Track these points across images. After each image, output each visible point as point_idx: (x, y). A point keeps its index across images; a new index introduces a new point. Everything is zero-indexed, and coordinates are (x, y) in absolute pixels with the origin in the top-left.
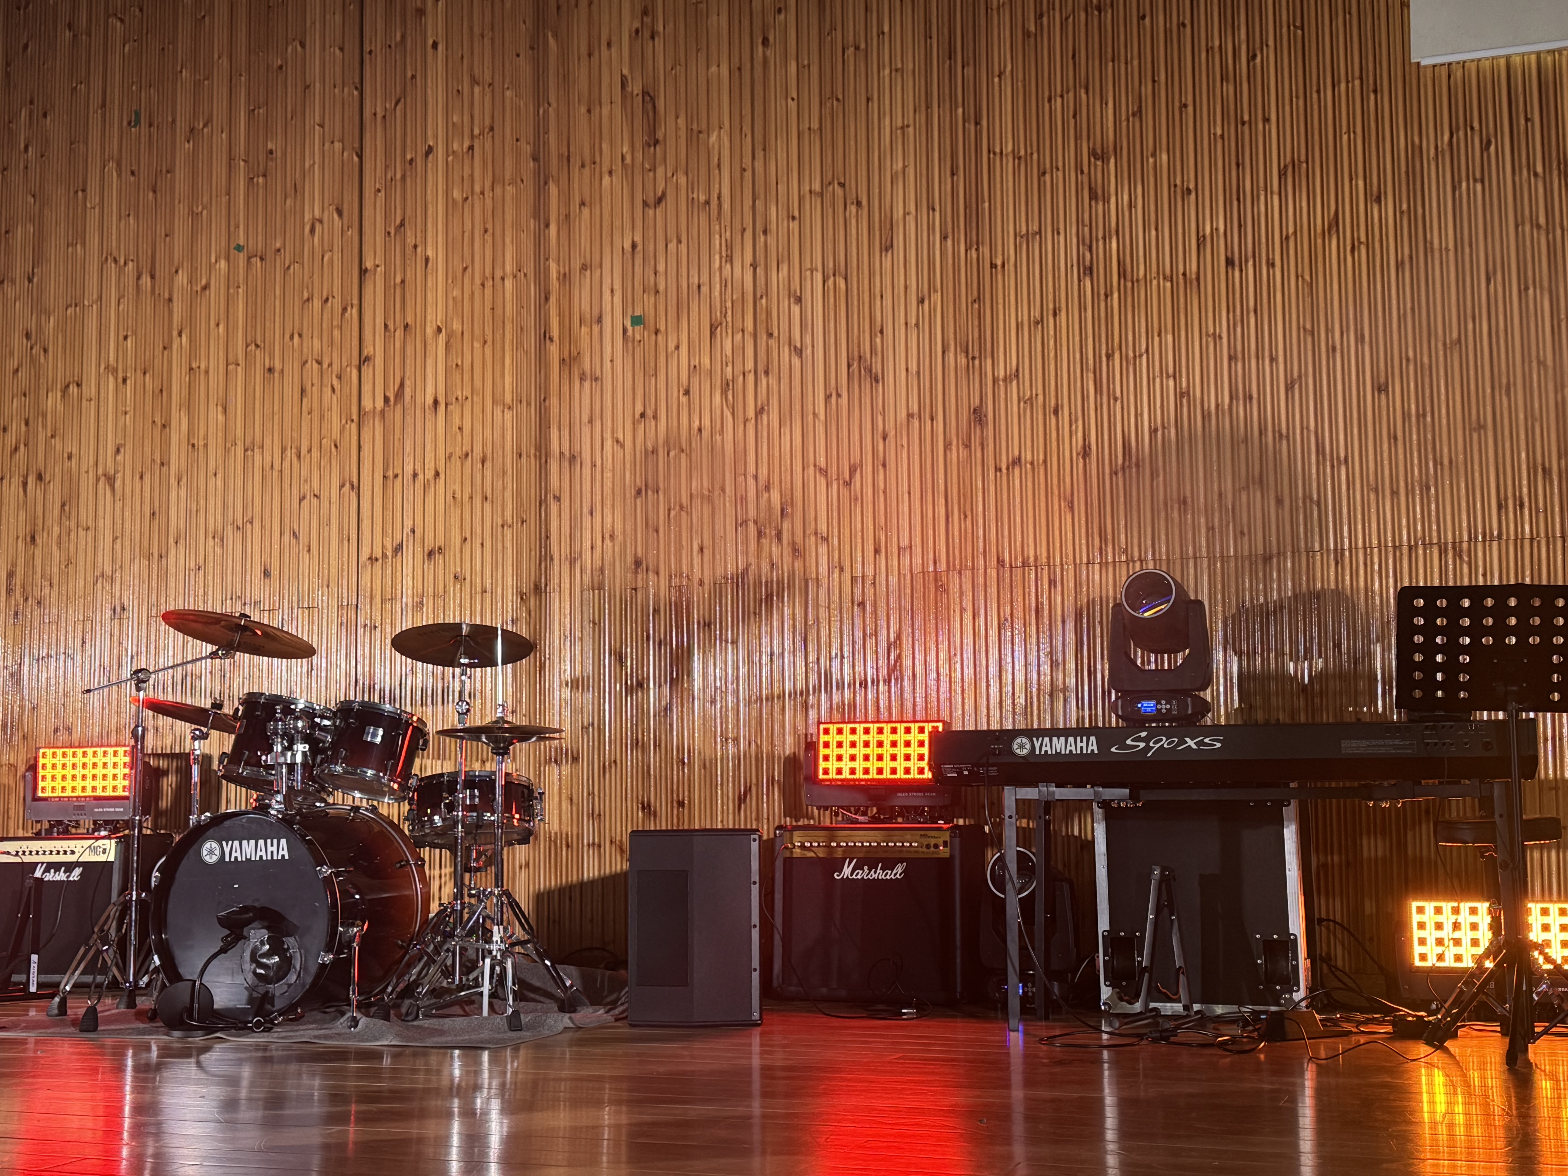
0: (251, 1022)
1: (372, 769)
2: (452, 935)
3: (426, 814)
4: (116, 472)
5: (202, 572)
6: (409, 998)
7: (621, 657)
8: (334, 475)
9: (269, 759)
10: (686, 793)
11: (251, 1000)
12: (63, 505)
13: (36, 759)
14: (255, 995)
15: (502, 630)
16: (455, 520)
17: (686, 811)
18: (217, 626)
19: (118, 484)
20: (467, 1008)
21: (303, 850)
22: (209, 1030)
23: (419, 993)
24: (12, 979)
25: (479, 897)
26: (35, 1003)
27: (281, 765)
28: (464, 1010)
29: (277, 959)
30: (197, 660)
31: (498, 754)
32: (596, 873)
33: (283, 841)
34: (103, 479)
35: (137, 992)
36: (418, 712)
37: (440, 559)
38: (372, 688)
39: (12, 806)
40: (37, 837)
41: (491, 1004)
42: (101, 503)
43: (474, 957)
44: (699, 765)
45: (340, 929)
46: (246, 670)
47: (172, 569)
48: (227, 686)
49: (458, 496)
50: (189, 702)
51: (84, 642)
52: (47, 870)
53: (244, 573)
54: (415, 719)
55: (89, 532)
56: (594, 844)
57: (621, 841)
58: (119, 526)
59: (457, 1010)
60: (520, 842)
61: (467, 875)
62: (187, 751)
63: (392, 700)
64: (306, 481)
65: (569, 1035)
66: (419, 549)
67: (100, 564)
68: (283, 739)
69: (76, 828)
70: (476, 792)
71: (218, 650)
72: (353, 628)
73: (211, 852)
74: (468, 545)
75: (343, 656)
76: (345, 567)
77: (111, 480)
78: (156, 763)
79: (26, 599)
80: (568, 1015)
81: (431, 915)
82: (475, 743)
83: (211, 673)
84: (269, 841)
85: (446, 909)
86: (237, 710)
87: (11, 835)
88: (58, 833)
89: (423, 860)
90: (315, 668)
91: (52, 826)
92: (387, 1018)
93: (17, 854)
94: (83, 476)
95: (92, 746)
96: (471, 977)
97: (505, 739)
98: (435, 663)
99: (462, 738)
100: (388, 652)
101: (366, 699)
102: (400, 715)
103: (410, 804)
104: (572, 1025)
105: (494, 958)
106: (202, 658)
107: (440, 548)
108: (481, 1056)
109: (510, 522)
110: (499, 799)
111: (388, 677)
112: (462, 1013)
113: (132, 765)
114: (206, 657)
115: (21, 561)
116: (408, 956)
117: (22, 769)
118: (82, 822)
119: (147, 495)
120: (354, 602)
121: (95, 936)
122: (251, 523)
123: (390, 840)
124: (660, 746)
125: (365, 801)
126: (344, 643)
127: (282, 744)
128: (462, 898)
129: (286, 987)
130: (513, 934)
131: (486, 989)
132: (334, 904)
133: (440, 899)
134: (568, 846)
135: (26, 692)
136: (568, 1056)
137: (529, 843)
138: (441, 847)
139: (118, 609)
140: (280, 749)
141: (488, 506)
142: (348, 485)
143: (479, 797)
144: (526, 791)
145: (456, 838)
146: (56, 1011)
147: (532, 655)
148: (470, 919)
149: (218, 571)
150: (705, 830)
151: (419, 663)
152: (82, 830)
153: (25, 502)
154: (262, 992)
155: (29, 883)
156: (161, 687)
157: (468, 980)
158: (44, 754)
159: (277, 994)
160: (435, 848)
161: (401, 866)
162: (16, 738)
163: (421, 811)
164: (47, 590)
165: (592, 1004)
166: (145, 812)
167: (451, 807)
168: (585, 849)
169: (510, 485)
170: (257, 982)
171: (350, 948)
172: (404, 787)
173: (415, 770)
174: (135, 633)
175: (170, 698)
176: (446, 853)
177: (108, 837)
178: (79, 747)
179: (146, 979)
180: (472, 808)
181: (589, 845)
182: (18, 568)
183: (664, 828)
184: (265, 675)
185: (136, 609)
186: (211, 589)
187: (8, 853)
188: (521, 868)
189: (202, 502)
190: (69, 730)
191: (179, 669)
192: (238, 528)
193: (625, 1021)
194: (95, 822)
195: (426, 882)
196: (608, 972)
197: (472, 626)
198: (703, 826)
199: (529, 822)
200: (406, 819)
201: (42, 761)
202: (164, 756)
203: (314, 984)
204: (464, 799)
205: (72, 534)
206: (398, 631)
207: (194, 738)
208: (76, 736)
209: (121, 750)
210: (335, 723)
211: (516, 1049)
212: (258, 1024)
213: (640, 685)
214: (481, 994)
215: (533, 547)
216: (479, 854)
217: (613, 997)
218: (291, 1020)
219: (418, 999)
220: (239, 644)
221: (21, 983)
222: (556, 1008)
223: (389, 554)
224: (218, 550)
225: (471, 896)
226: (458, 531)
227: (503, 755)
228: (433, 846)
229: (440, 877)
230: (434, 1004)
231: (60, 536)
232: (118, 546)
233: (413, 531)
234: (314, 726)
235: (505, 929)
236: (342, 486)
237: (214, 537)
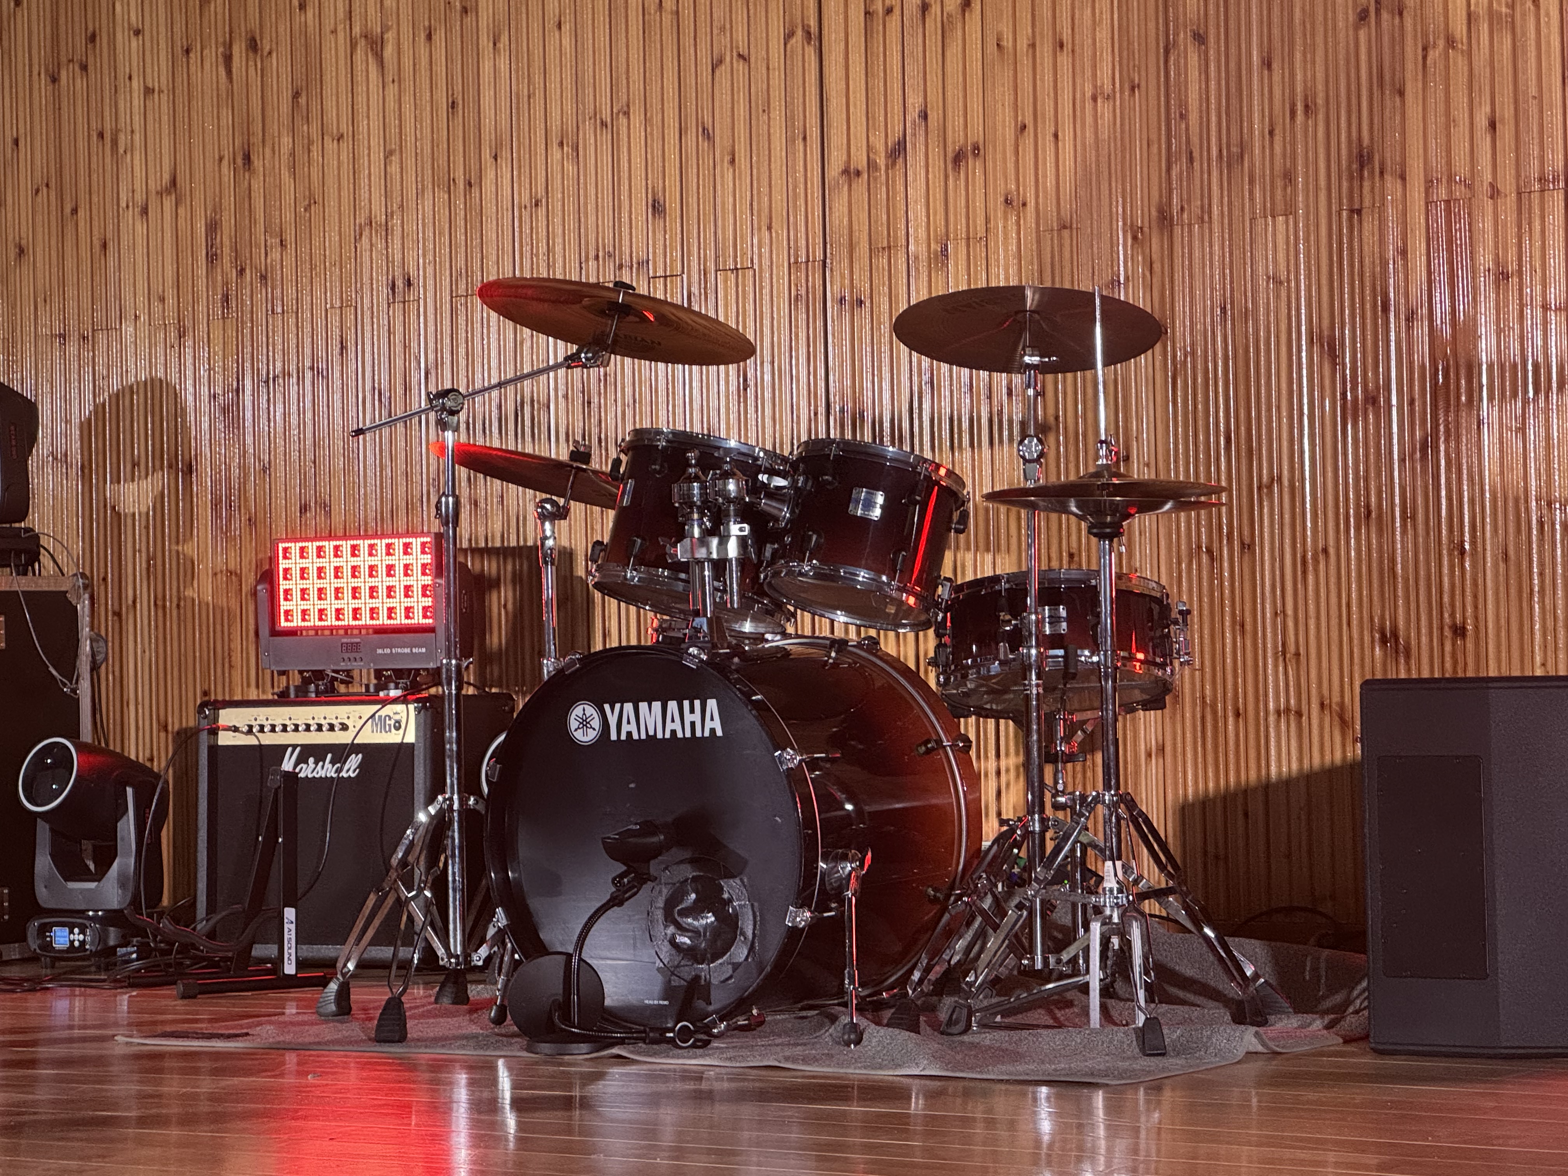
0: (672, 1030)
1: (868, 568)
2: (1023, 882)
3: (970, 654)
4: (385, 29)
5: (542, 211)
6: (950, 994)
7: (1332, 348)
8: (773, 15)
9: (681, 552)
10: (1469, 610)
11: (668, 992)
12: (296, 95)
13: (273, 560)
14: (676, 982)
15: (1102, 297)
16: (1003, 93)
17: (1470, 646)
18: (578, 306)
19: (389, 51)
20: (1059, 1014)
21: (749, 721)
22: (601, 1043)
23: (970, 984)
24: (254, 953)
25: (1073, 808)
26: (295, 994)
27: (700, 563)
28: (1055, 1019)
29: (711, 918)
30: (540, 372)
31: (1101, 536)
32: (1295, 766)
33: (712, 704)
34: (362, 43)
35: (469, 977)
36: (945, 459)
37: (975, 167)
38: (858, 418)
39: (236, 644)
40: (283, 699)
41: (1104, 1008)
42: (360, 89)
43: (1067, 920)
44: (1495, 557)
45: (822, 865)
46: (628, 390)
47: (490, 208)
48: (594, 421)
49: (1007, 43)
50: (529, 450)
51: (343, 348)
52: (302, 759)
53: (617, 209)
54: (942, 472)
55: (344, 145)
56: (1288, 710)
57: (1342, 705)
58: (394, 131)
59: (1039, 1016)
60: (1147, 706)
61: (1049, 770)
62: (530, 543)
63: (897, 438)
64: (723, 29)
65: (1254, 1067)
66: (935, 151)
67: (364, 203)
68: (702, 515)
69: (347, 683)
70: (1063, 612)
71: (579, 352)
72: (819, 306)
73: (585, 723)
74: (1028, 140)
75: (803, 360)
76: (801, 190)
77: (376, 45)
78: (478, 567)
79: (241, 272)
80: (1253, 1029)
81: (986, 844)
82: (1054, 516)
83: (566, 397)
84: (686, 703)
85: (1012, 831)
86: (617, 462)
87: (238, 697)
88: (317, 693)
89: (967, 740)
90: (751, 383)
91: (306, 682)
92: (915, 1029)
93: (250, 731)
94: (329, 39)
95: (366, 537)
96: (1065, 956)
97: (1114, 508)
98: (974, 364)
99: (1033, 506)
100: (886, 348)
101: (848, 436)
102: (914, 468)
103: (938, 635)
104: (1260, 1048)
105: (1107, 922)
106: (548, 369)
107: (976, 147)
108: (1090, 1099)
109: (1108, 88)
110: (1107, 621)
111: (886, 395)
112: (1051, 1022)
113: (439, 569)
114: (557, 366)
115: (229, 201)
116: (946, 917)
117: (249, 579)
118: (356, 674)
119: (441, 69)
120: (819, 255)
121: (393, 875)
122: (627, 114)
123: (904, 704)
124: (1414, 518)
125: (852, 629)
126: (802, 335)
127: (701, 524)
128: (1042, 811)
129: (729, 970)
130: (1140, 877)
131: (1095, 977)
132: (809, 821)
133: (999, 814)
134: (1237, 715)
135: (249, 440)
136: (1254, 1101)
137: (1163, 707)
138: (997, 716)
139: (400, 283)
140: (696, 532)
141: (1064, 60)
142: (799, 32)
143: (1068, 620)
144: (1156, 608)
145: (1028, 698)
146: (333, 1008)
147: (1158, 347)
148: (1057, 850)
149: (571, 207)
150: (1510, 679)
151: (945, 367)
152: (356, 688)
153: (231, 93)
154: (688, 978)
155: (273, 781)
156: (479, 426)
157: (1059, 961)
158: (285, 550)
159: (715, 981)
160: (987, 717)
161: (929, 751)
162: (235, 524)
163: (960, 649)
164: (275, 255)
165: (1298, 1010)
166: (466, 653)
167: (1017, 639)
168: (1272, 719)
169: (1106, 16)
170: (677, 959)
171: (841, 901)
172: (928, 602)
173: (947, 571)
174: (431, 329)
175: (496, 444)
176: (1008, 727)
177: (403, 700)
178: (345, 537)
179: (484, 951)
180: (1056, 641)
181: (1278, 713)
182: (225, 214)
183: (1426, 674)
184: (662, 398)
185: (430, 282)
186: (559, 240)
187: (236, 729)
188: (1149, 755)
189: (538, 79)
190: (326, 507)
191: (510, 389)
192: (603, 124)
193: (1363, 1044)
194: (378, 673)
195: (973, 779)
196: (1326, 952)
197: (1043, 291)
198: (1505, 673)
199: (1163, 666)
200: (934, 662)
201: (283, 564)
202: (488, 551)
203: (779, 964)
204: (1040, 623)
205: (314, 148)
206: (903, 307)
207: (543, 517)
208: (338, 519)
209: (416, 543)
210: (794, 482)
211: (1156, 1088)
212: (685, 1034)
213: (1372, 400)
214: (1085, 989)
215: (1154, 136)
216: (1071, 729)
217: (1338, 998)
218: (742, 1028)
219: (968, 995)
220: (615, 341)
221: (269, 960)
222: (1228, 1017)
223: (881, 161)
224: (570, 168)
225: (1057, 807)
226: (1008, 112)
227: (1111, 537)
228: (982, 713)
229: (998, 773)
230: (998, 1004)
231: (293, 154)
232: (394, 168)
233: (924, 116)
234: (756, 489)
235: (1126, 869)
236: (789, 36)
237: (561, 144)
